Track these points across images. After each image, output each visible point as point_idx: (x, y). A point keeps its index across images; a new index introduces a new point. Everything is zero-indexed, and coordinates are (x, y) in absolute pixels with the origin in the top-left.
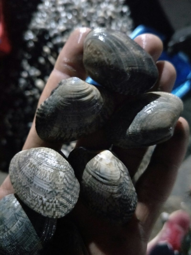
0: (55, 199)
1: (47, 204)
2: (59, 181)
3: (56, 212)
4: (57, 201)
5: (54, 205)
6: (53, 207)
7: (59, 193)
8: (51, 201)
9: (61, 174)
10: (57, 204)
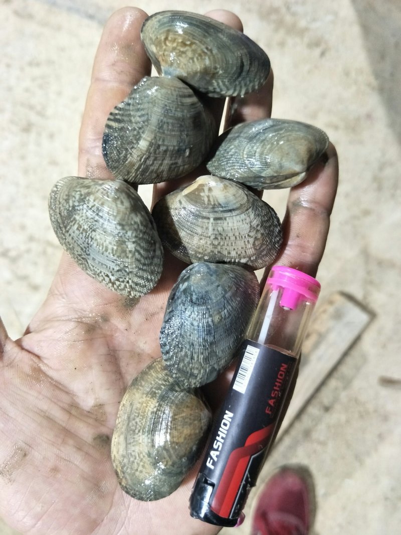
0: (127, 279)
1: (118, 283)
2: (128, 257)
3: (132, 292)
4: (130, 281)
5: (127, 285)
6: (125, 286)
7: (131, 272)
8: (121, 280)
9: (129, 246)
10: (130, 284)
